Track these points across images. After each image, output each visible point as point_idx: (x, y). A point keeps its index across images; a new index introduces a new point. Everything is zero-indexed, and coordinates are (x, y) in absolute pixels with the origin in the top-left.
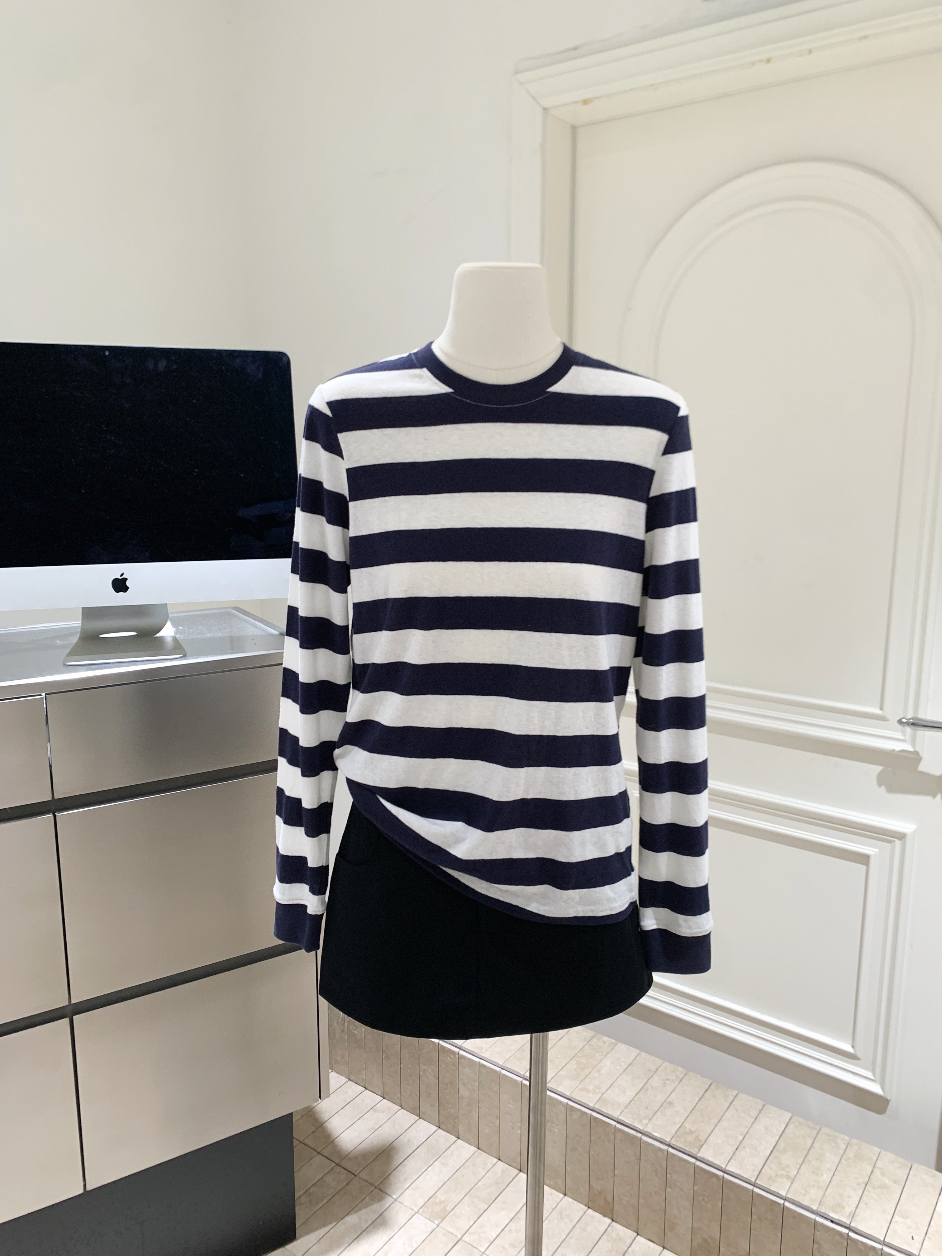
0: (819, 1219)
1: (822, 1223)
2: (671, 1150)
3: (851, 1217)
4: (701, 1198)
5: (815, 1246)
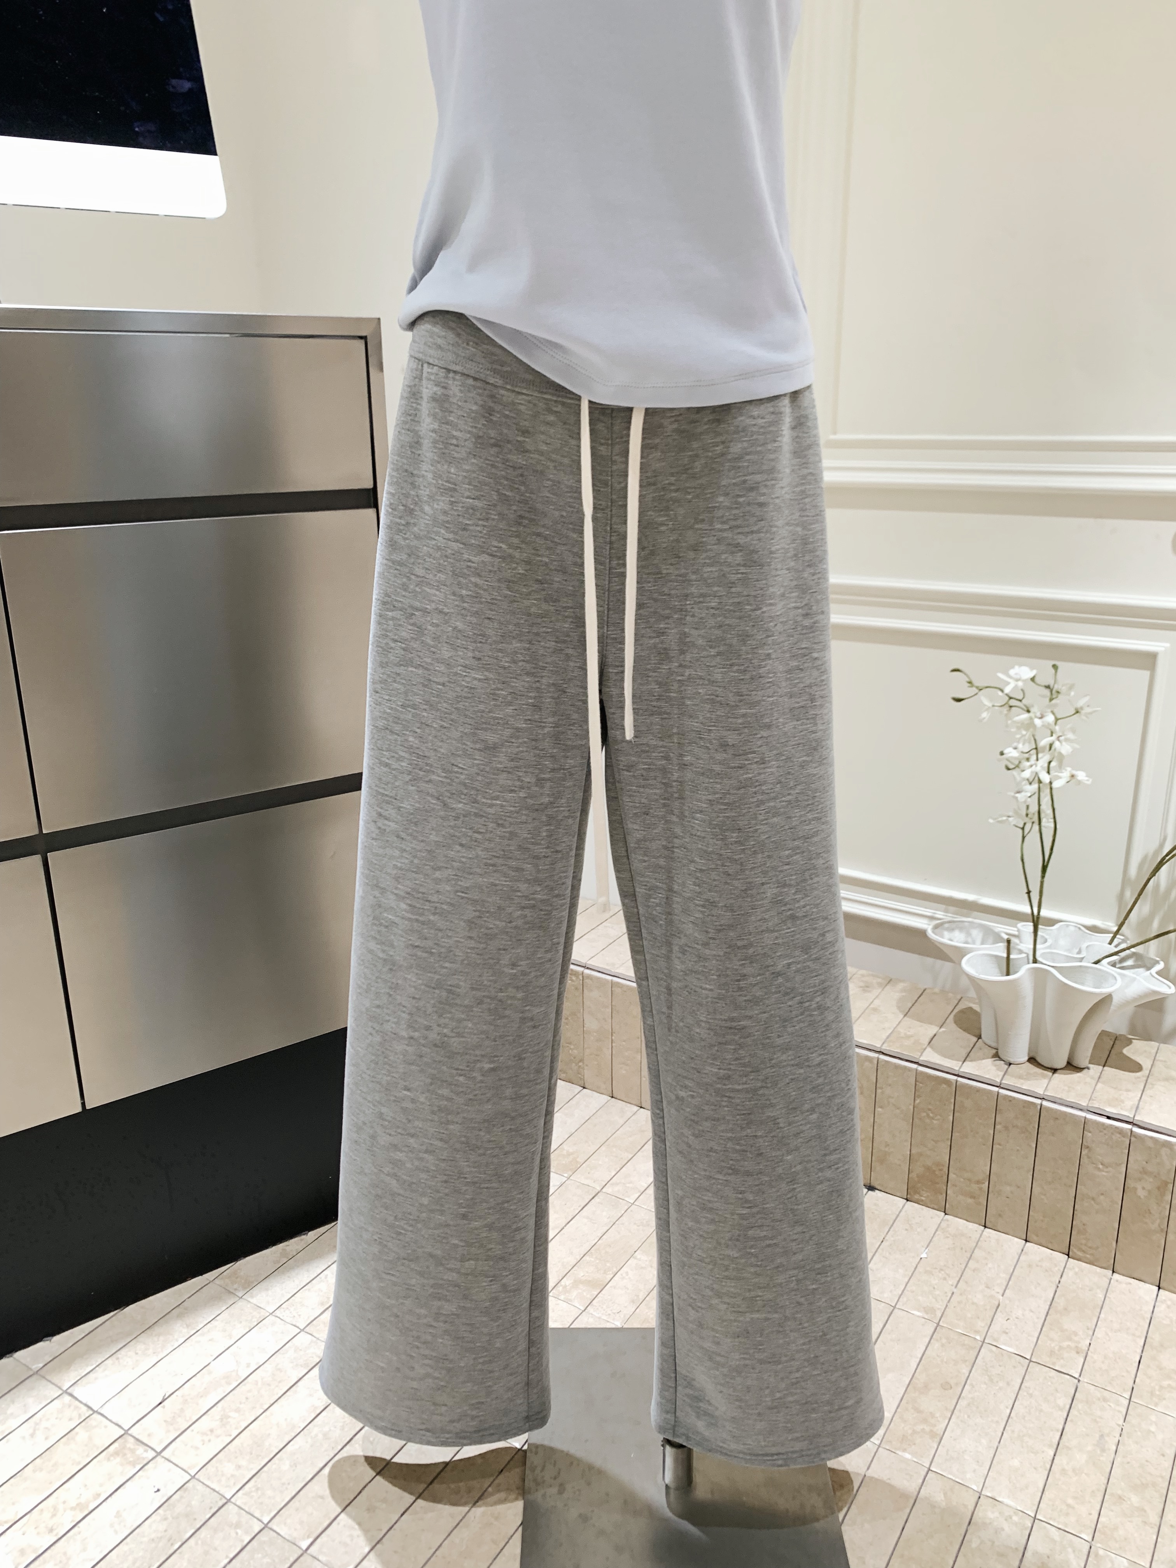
0: (1090, 1116)
1: (1095, 1121)
2: (882, 1057)
3: (1134, 1109)
4: (924, 1114)
5: (1083, 1153)
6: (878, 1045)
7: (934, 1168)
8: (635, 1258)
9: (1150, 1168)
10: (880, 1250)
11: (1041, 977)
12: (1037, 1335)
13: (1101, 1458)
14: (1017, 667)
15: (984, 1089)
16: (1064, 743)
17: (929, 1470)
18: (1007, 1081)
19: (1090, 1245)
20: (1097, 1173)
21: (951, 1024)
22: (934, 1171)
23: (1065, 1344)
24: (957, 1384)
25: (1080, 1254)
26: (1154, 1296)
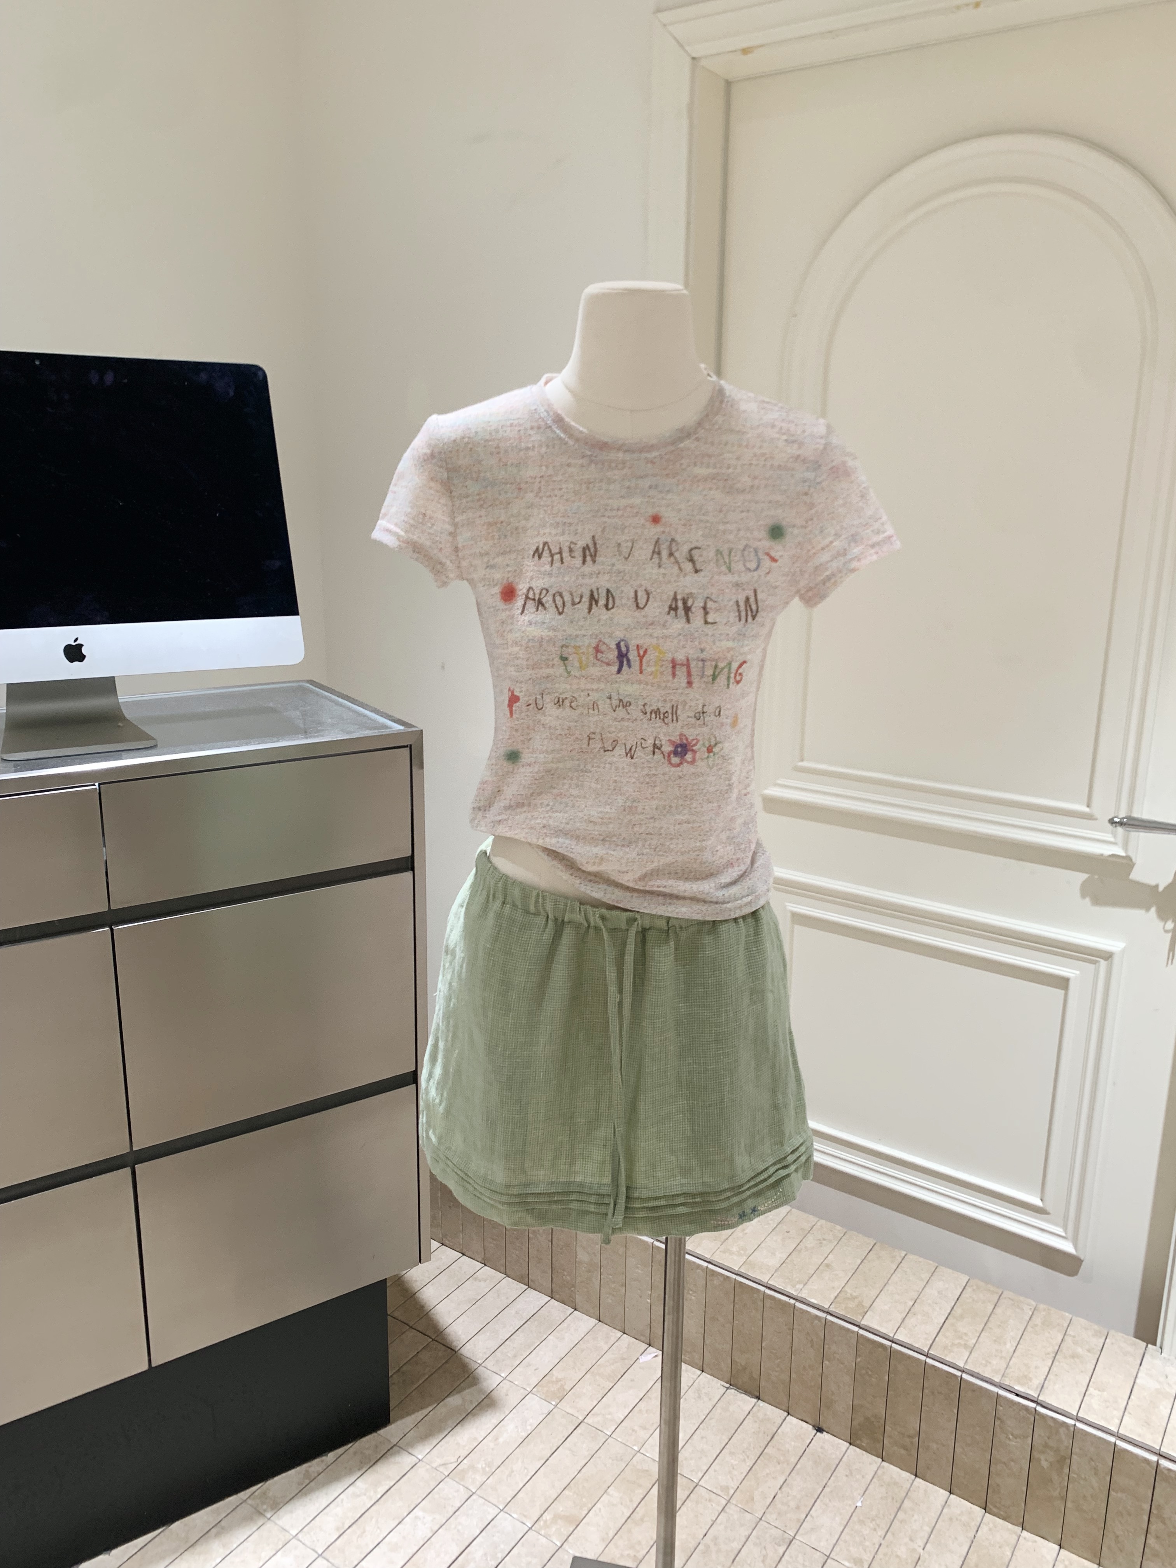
0: (1002, 1393)
1: (1007, 1397)
2: (829, 1317)
3: (1039, 1390)
4: (864, 1372)
5: (996, 1423)
6: (827, 1307)
7: (872, 1419)
8: (608, 1494)
9: (1051, 1443)
10: (821, 1496)
15: (915, 1358)
19: (1002, 1502)
20: (1008, 1442)
22: (873, 1422)
25: (995, 1510)
26: (1055, 1555)
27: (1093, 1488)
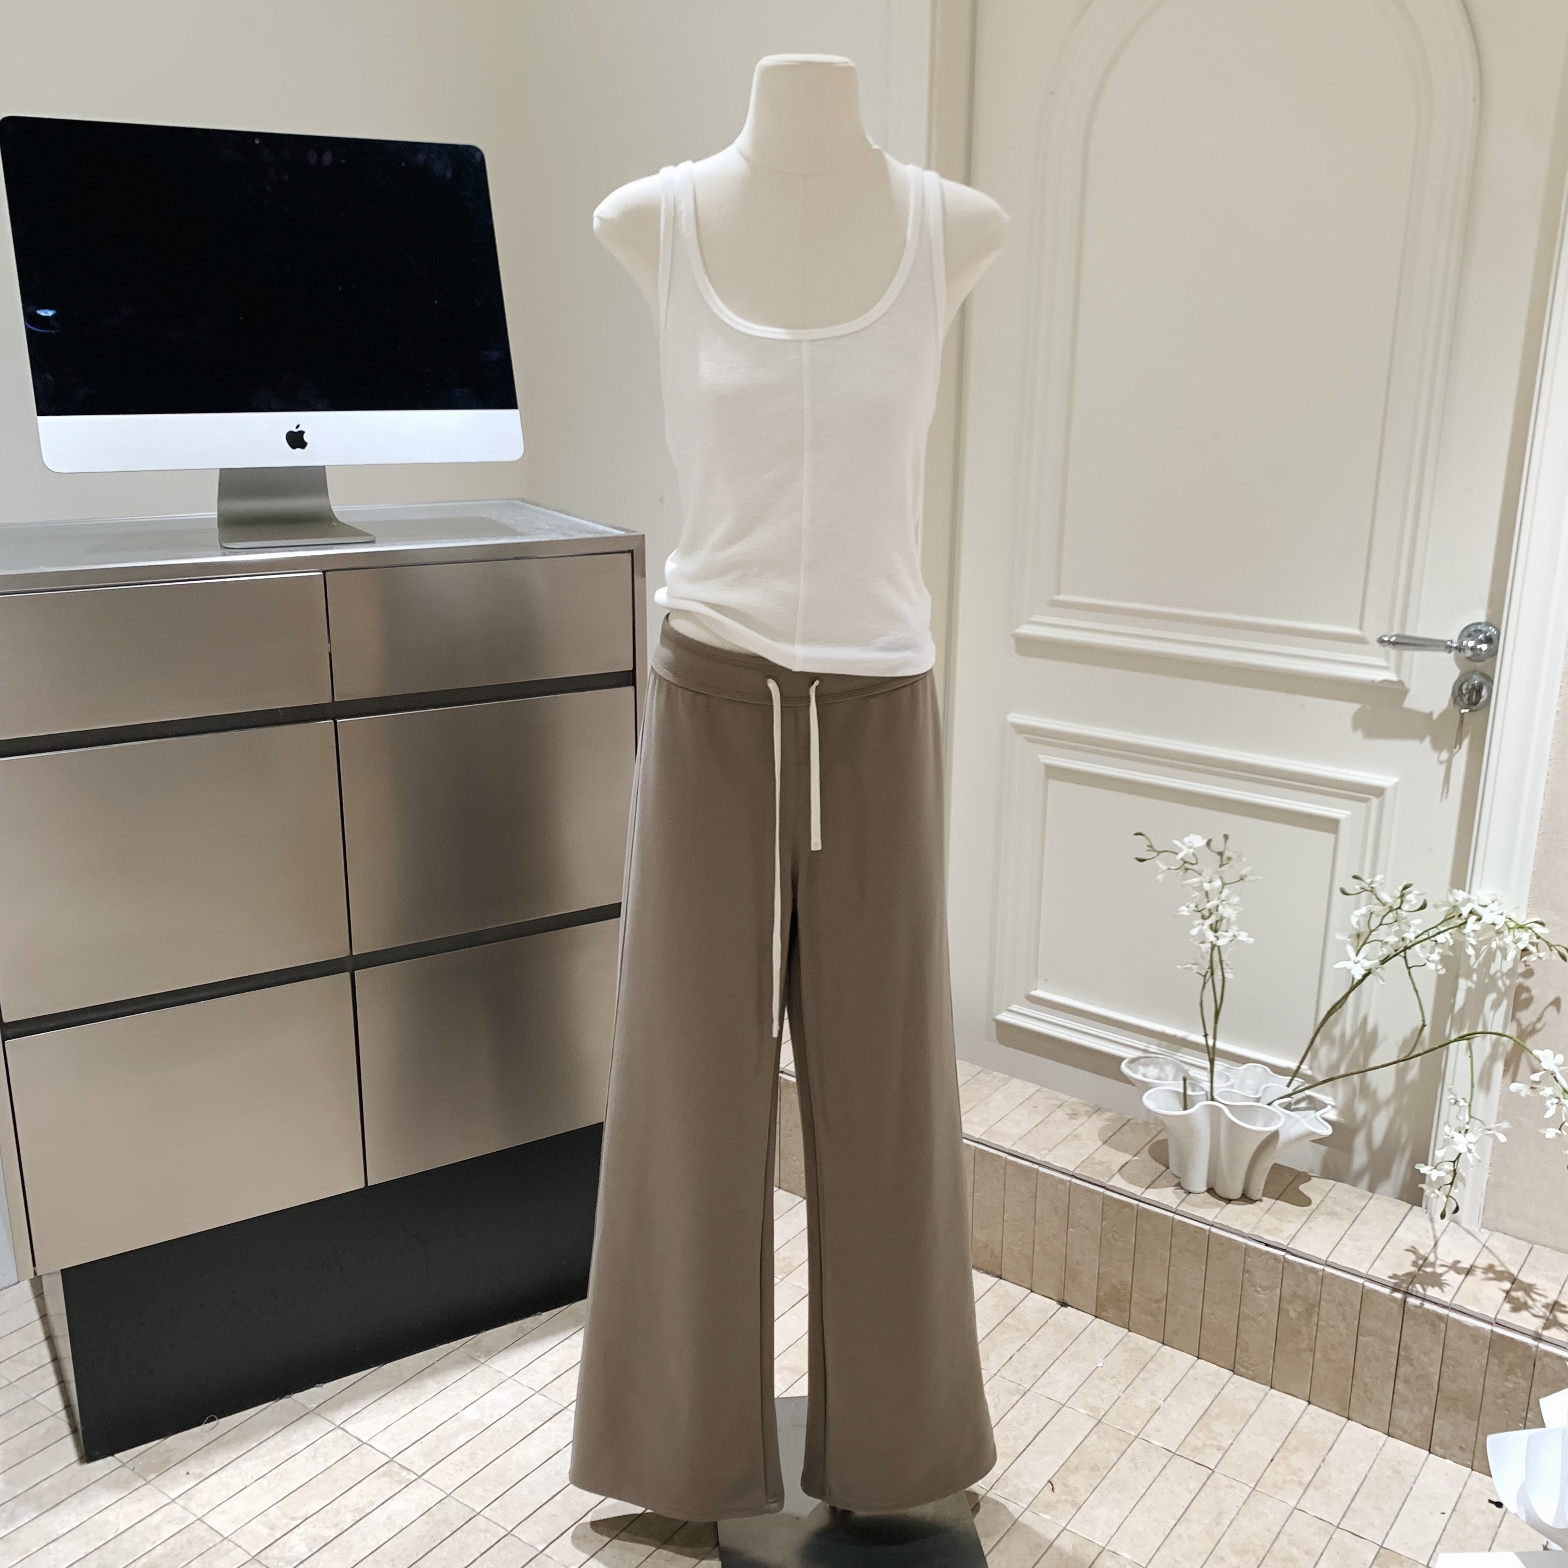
0: (1251, 1243)
1: (1254, 1247)
2: (1074, 1180)
3: (1290, 1238)
4: (1110, 1236)
5: (1245, 1276)
6: (1071, 1168)
7: (1119, 1287)
9: (1300, 1291)
10: (1060, 1358)
11: (1215, 1113)
12: (1187, 1433)
13: (1215, 1530)
14: (1191, 835)
15: (1161, 1214)
16: (1227, 907)
17: (1064, 1529)
18: (1183, 1208)
19: (1251, 1362)
20: (1256, 1295)
21: (1145, 1154)
22: (1120, 1290)
23: (1209, 1443)
24: (1104, 1468)
25: (1243, 1370)
26: (1302, 1409)
27: (1341, 1335)
